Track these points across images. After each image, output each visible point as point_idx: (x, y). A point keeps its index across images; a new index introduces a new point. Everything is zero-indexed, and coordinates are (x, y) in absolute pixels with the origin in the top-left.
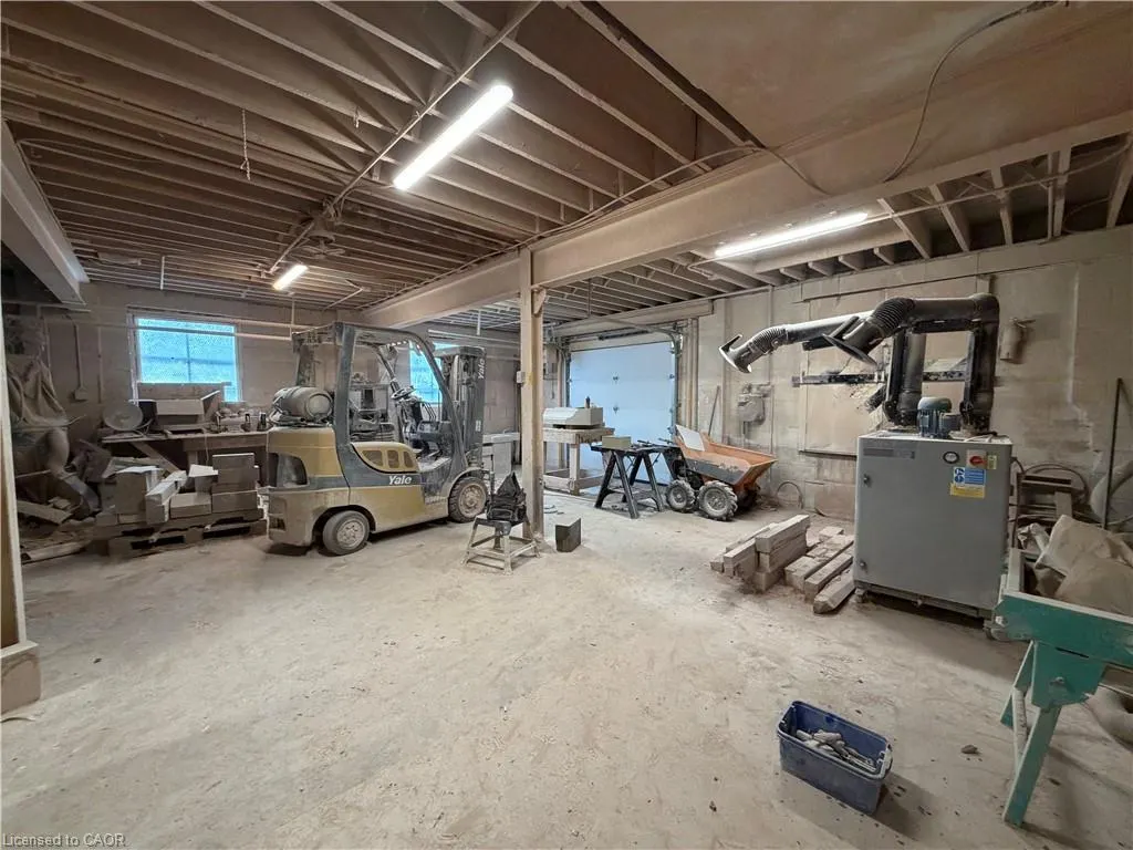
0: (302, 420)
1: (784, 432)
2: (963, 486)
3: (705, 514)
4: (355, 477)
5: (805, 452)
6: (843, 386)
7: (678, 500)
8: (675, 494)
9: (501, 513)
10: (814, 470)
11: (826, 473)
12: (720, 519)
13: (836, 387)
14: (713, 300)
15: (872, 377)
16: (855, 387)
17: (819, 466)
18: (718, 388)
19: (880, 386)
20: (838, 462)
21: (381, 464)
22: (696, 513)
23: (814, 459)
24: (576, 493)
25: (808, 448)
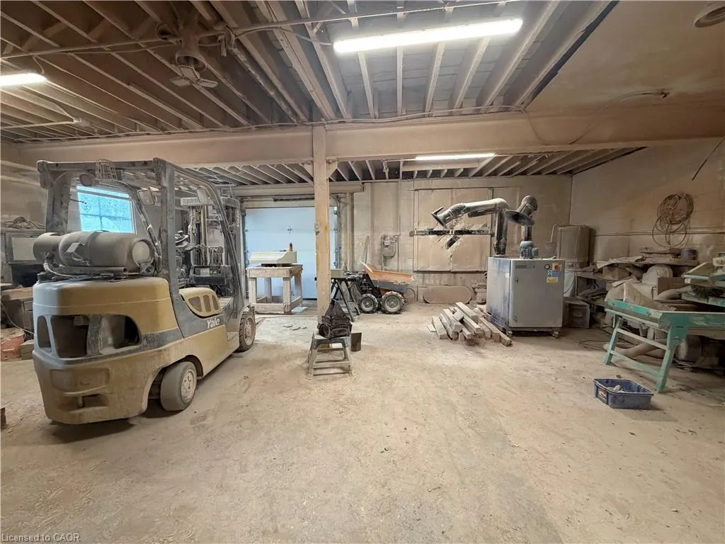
0: (125, 270)
1: (405, 261)
2: (551, 278)
5: (418, 272)
6: (435, 236)
7: (366, 306)
8: (365, 304)
10: (421, 280)
11: (427, 281)
12: (395, 313)
13: (432, 237)
14: (363, 183)
15: (449, 232)
16: (441, 237)
17: (424, 279)
18: (368, 237)
19: (452, 236)
20: (432, 275)
21: (200, 310)
22: (379, 312)
23: (421, 275)
24: (289, 313)
25: (419, 269)
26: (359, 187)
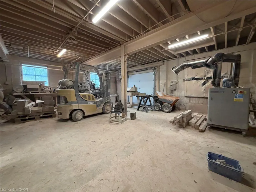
0: (66, 87)
1: (181, 92)
2: (237, 99)
3: (164, 111)
4: (80, 102)
5: (187, 97)
6: (196, 81)
7: (157, 108)
8: (156, 107)
9: (118, 110)
10: (188, 101)
11: (191, 101)
12: (167, 112)
13: (194, 81)
14: (164, 62)
15: (203, 78)
16: (198, 81)
17: (190, 100)
18: (165, 82)
19: (205, 80)
20: (194, 99)
21: (86, 99)
22: (161, 111)
23: (188, 98)
24: (131, 107)
25: (187, 96)
26: (162, 63)
